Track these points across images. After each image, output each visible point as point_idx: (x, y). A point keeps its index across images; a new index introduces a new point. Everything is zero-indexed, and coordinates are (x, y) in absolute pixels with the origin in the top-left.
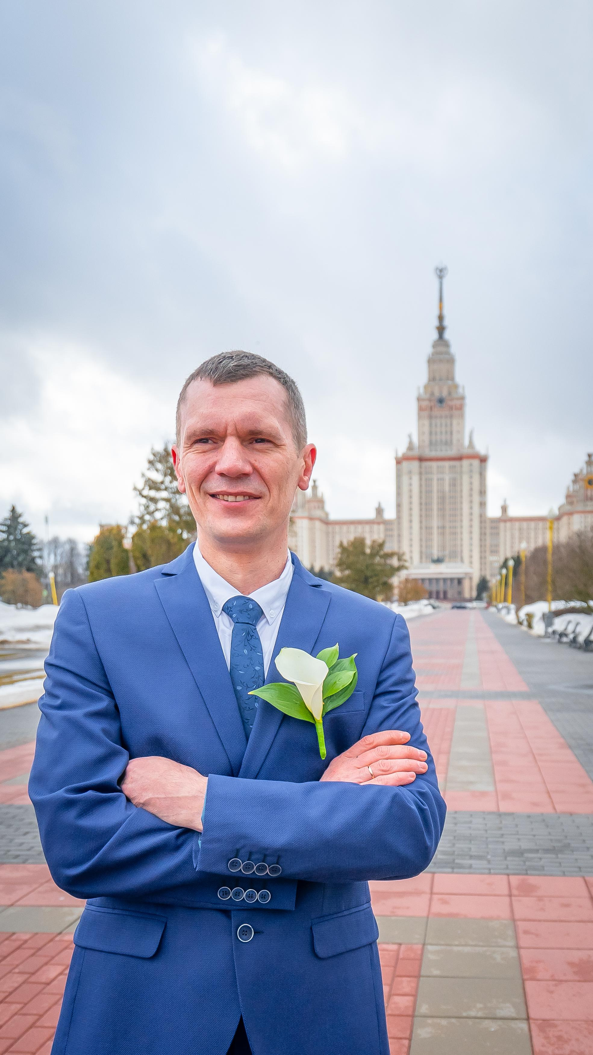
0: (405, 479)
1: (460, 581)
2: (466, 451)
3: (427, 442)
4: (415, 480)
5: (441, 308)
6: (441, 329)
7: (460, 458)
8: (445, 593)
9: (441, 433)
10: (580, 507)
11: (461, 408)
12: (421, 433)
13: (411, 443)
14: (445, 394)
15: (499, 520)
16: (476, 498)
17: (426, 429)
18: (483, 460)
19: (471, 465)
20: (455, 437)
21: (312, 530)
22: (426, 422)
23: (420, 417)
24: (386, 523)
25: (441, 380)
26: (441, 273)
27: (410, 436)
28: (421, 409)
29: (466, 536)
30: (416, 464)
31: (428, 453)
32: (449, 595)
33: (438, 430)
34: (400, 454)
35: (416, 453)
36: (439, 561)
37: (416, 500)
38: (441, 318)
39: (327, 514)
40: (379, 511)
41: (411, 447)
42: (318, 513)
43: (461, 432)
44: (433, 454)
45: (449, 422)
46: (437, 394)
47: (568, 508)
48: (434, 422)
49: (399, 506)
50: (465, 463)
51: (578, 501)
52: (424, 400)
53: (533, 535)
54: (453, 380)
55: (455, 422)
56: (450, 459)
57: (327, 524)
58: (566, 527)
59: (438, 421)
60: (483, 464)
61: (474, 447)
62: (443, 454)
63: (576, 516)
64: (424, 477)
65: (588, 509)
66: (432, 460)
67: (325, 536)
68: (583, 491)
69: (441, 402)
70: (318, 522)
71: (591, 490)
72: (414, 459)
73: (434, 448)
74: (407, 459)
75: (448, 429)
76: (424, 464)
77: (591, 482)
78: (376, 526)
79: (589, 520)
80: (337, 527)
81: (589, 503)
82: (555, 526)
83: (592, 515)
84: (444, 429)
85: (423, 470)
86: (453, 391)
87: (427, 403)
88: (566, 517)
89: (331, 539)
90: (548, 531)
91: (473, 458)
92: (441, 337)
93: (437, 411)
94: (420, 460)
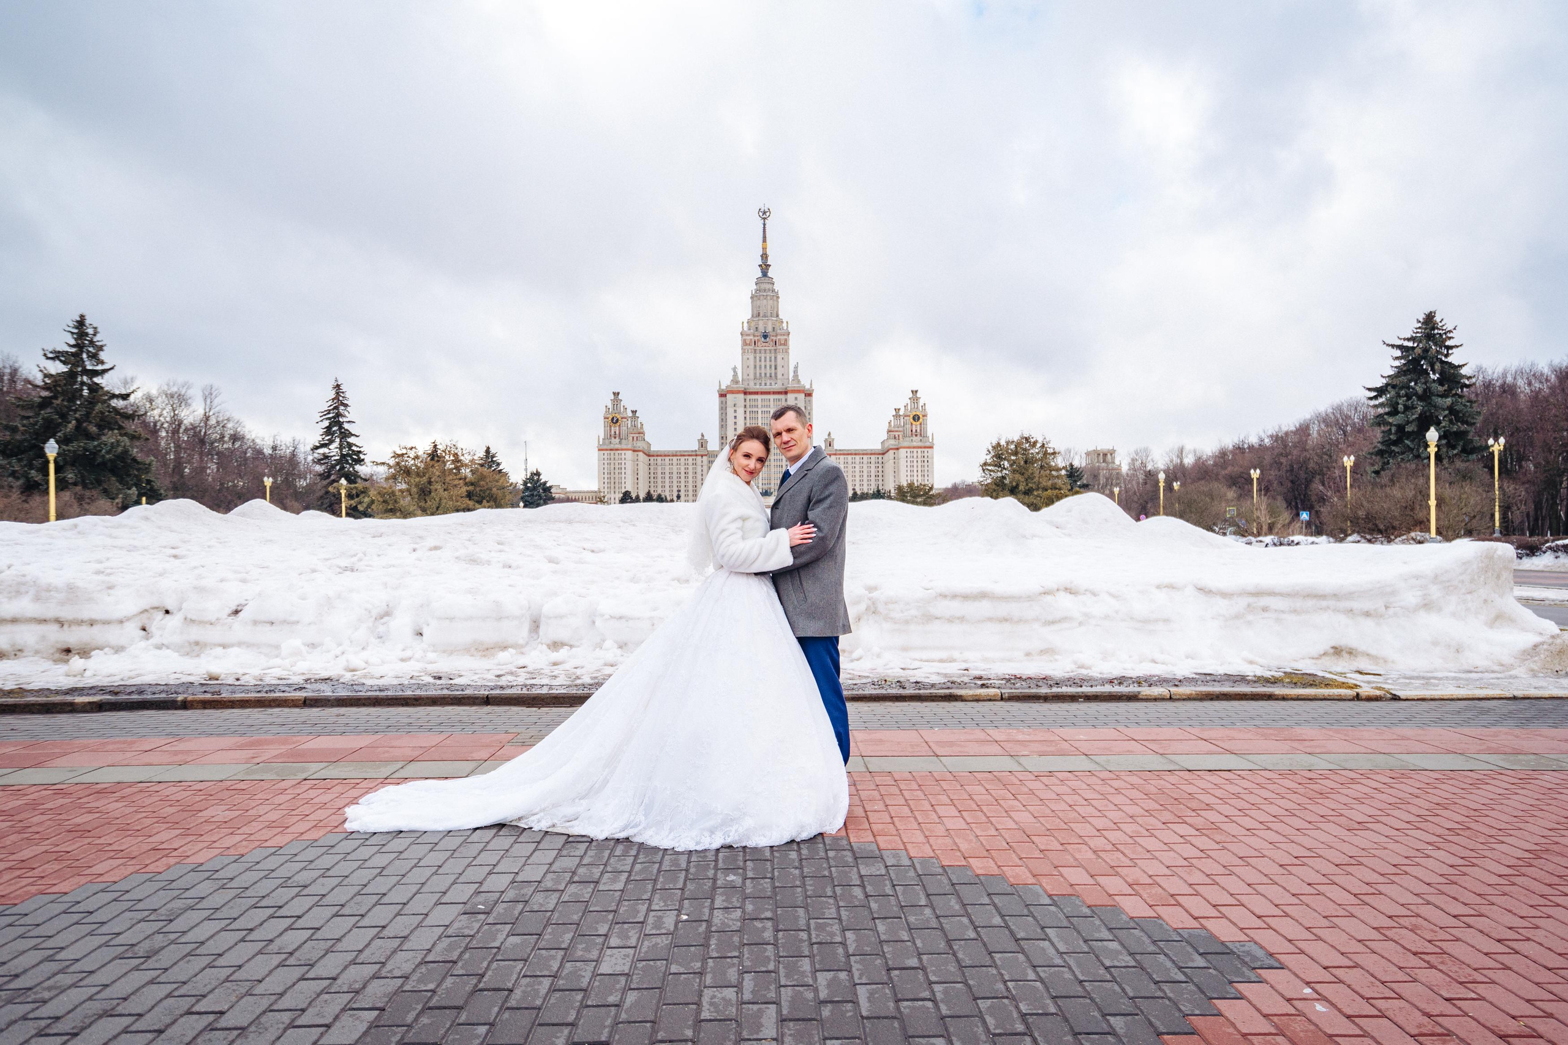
0: (730, 411)
2: (791, 385)
3: (752, 376)
4: (740, 411)
5: (764, 249)
6: (765, 268)
7: (786, 393)
9: (765, 366)
10: (905, 442)
11: (786, 343)
12: (745, 367)
13: (735, 374)
14: (769, 329)
17: (751, 363)
18: (809, 395)
19: (796, 399)
20: (780, 370)
21: (636, 461)
22: (751, 357)
23: (744, 351)
24: (709, 454)
25: (765, 316)
26: (764, 214)
27: (734, 369)
28: (745, 343)
30: (742, 396)
31: (752, 387)
33: (763, 364)
34: (723, 387)
35: (741, 387)
38: (764, 256)
39: (649, 445)
40: (703, 443)
41: (735, 381)
42: (640, 445)
43: (786, 366)
44: (758, 388)
45: (773, 356)
46: (761, 329)
47: (892, 442)
48: (758, 355)
49: (723, 438)
50: (790, 396)
51: (904, 436)
52: (748, 335)
53: (857, 469)
54: (777, 316)
55: (779, 357)
56: (774, 393)
57: (649, 456)
58: (892, 461)
59: (763, 356)
60: (808, 398)
61: (799, 381)
62: (767, 388)
63: (902, 452)
64: (748, 410)
65: (915, 444)
66: (756, 393)
67: (647, 467)
68: (908, 426)
69: (765, 337)
70: (641, 454)
71: (916, 426)
72: (738, 392)
73: (758, 382)
74: (732, 392)
75: (773, 364)
76: (749, 397)
77: (916, 418)
78: (699, 458)
79: (915, 454)
80: (659, 459)
81: (914, 438)
82: (880, 460)
83: (919, 450)
84: (768, 364)
85: (748, 403)
86: (777, 328)
87: (752, 337)
88: (891, 452)
89: (652, 471)
90: (873, 466)
91: (799, 391)
92: (765, 274)
93: (761, 346)
94: (745, 393)
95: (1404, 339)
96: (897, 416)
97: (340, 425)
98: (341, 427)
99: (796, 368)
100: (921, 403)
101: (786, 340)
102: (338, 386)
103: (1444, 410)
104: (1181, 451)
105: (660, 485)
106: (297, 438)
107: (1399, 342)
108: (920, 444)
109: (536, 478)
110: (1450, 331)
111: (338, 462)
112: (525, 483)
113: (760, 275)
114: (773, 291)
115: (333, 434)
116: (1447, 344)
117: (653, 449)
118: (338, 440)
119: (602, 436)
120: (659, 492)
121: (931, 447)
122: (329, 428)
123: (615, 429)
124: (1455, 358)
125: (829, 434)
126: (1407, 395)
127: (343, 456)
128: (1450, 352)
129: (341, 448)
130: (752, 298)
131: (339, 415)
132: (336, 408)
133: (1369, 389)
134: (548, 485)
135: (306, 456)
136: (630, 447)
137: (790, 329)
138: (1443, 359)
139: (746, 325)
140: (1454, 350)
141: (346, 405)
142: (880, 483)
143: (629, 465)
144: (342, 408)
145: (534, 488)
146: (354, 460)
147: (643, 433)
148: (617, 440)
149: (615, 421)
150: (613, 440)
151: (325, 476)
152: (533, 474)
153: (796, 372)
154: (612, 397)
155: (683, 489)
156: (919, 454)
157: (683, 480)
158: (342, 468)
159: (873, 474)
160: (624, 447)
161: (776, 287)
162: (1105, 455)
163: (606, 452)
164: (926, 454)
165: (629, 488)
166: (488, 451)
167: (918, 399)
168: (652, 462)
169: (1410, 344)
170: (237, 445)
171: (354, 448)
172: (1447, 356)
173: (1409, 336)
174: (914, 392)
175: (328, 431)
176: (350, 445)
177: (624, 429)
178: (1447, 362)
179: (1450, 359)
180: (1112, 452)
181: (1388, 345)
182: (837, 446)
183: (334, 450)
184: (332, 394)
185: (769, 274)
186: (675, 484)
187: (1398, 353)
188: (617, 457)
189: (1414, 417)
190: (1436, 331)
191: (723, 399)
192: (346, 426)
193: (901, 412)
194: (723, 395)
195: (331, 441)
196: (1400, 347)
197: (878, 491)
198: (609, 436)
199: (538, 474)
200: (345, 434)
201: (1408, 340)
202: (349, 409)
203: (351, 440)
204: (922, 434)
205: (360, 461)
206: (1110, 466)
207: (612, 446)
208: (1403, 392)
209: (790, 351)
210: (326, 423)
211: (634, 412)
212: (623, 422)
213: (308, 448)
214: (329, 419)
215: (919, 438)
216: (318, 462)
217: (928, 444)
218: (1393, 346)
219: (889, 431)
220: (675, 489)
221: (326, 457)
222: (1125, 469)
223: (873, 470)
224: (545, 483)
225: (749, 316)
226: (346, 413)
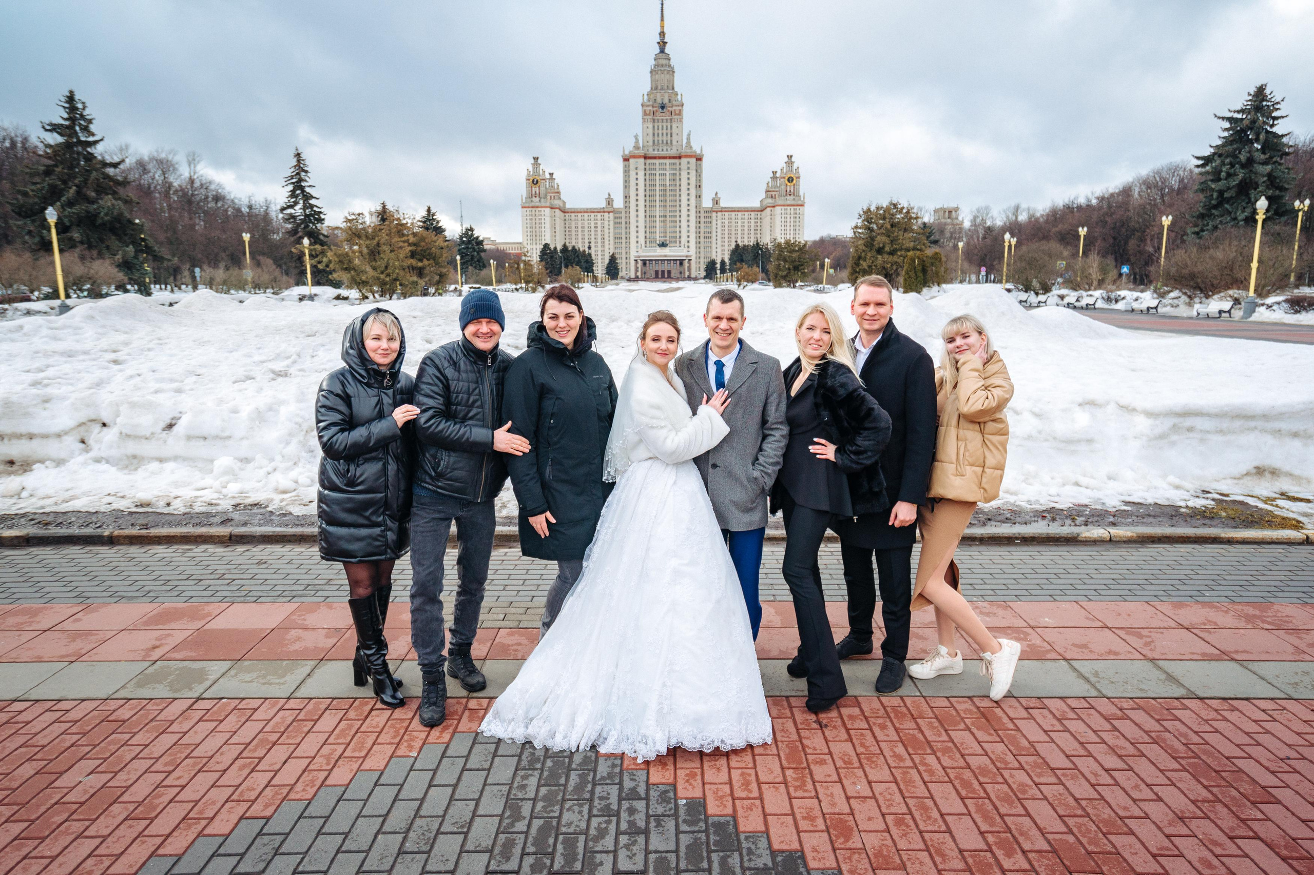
0: (632, 174)
1: (681, 262)
2: (684, 151)
3: (651, 143)
4: (641, 174)
5: (662, 27)
6: (663, 44)
7: (680, 158)
8: (669, 272)
9: (663, 134)
10: (780, 201)
11: (680, 113)
12: (645, 134)
13: (637, 141)
14: (666, 101)
15: (712, 211)
16: (693, 192)
17: (650, 131)
18: (699, 159)
19: (688, 163)
20: (675, 138)
21: (553, 217)
22: (650, 125)
23: (644, 120)
24: (614, 211)
25: (662, 89)
27: (636, 137)
28: (645, 114)
29: (684, 224)
30: (642, 160)
31: (651, 153)
32: (672, 275)
33: (660, 132)
34: (627, 152)
35: (641, 152)
36: (663, 245)
37: (641, 192)
38: (662, 34)
39: (564, 203)
40: (610, 201)
41: (637, 147)
42: (557, 203)
43: (680, 134)
44: (656, 153)
45: (669, 125)
46: (659, 101)
47: (770, 201)
48: (656, 125)
49: (626, 197)
50: (684, 161)
51: (780, 196)
52: (648, 106)
53: (740, 224)
54: (673, 89)
55: (674, 126)
56: (670, 158)
57: (564, 212)
58: (769, 218)
59: (660, 125)
60: (699, 162)
61: (691, 147)
62: (664, 153)
63: (778, 209)
64: (648, 173)
65: (789, 202)
66: (655, 158)
67: (563, 222)
68: (783, 187)
69: (663, 107)
70: (557, 211)
71: (790, 187)
72: (639, 157)
73: (656, 148)
74: (634, 157)
75: (669, 131)
76: (649, 161)
77: (790, 180)
78: (606, 214)
79: (788, 211)
80: (573, 215)
81: (788, 197)
82: (759, 217)
83: (792, 208)
84: (665, 132)
85: (647, 167)
86: (672, 99)
87: (651, 108)
88: (769, 209)
89: (567, 226)
90: (753, 221)
91: (690, 156)
92: (662, 51)
93: (659, 116)
94: (645, 158)
95: (1235, 112)
96: (774, 177)
97: (302, 188)
98: (303, 191)
99: (689, 135)
100: (795, 166)
101: (680, 111)
102: (298, 155)
103: (1264, 176)
104: (1017, 209)
105: (574, 237)
106: (269, 199)
107: (1230, 115)
108: (793, 203)
109: (470, 233)
110: (1278, 103)
111: (303, 221)
112: (461, 237)
113: (658, 51)
114: (670, 66)
115: (296, 197)
116: (1273, 115)
117: (568, 206)
118: (301, 202)
119: (525, 196)
120: (573, 244)
121: (802, 205)
122: (293, 191)
123: (535, 189)
124: (1279, 129)
125: (716, 194)
126: (1232, 165)
127: (306, 216)
128: (1276, 122)
129: (304, 208)
130: (651, 72)
131: (301, 180)
132: (298, 174)
133: (1198, 158)
134: (481, 238)
135: (276, 216)
136: (548, 204)
137: (684, 101)
138: (1269, 129)
139: (646, 97)
140: (1280, 121)
141: (306, 172)
142: (759, 236)
143: (548, 220)
144: (303, 174)
145: (469, 242)
146: (316, 219)
147: (559, 193)
148: (538, 199)
149: (535, 182)
150: (534, 199)
151: (294, 232)
152: (467, 230)
153: (688, 139)
154: (533, 161)
155: (593, 241)
156: (792, 211)
157: (593, 233)
158: (307, 226)
159: (753, 228)
160: (543, 204)
161: (672, 63)
162: (950, 212)
163: (528, 210)
164: (798, 212)
165: (548, 242)
166: (429, 210)
167: (792, 163)
168: (567, 218)
169: (1239, 116)
170: (219, 204)
171: (315, 209)
172: (1272, 126)
173: (1239, 108)
174: (790, 157)
175: (293, 194)
176: (312, 206)
177: (542, 189)
178: (1271, 132)
179: (1274, 130)
180: (957, 209)
181: (1219, 118)
182: (723, 204)
183: (298, 210)
184: (294, 162)
185: (666, 51)
186: (586, 237)
187: (1227, 125)
188: (537, 213)
189: (1234, 183)
190: (1264, 103)
191: (627, 163)
192: (308, 190)
193: (778, 175)
194: (626, 160)
195: (296, 203)
196: (1230, 120)
197: (758, 244)
198: (531, 196)
199: (472, 230)
200: (307, 197)
201: (1238, 112)
202: (309, 174)
203: (312, 202)
204: (795, 193)
205: (321, 220)
206: (955, 221)
207: (533, 204)
208: (1227, 161)
209: (684, 120)
210: (291, 187)
211: (551, 174)
212: (541, 183)
213: (279, 207)
214: (293, 183)
215: (792, 197)
216: (286, 220)
217: (800, 202)
218: (1223, 118)
219: (767, 191)
220: (587, 241)
221: (292, 217)
222: (967, 224)
223: (753, 224)
224: (477, 238)
225: (649, 89)
226: (307, 179)
